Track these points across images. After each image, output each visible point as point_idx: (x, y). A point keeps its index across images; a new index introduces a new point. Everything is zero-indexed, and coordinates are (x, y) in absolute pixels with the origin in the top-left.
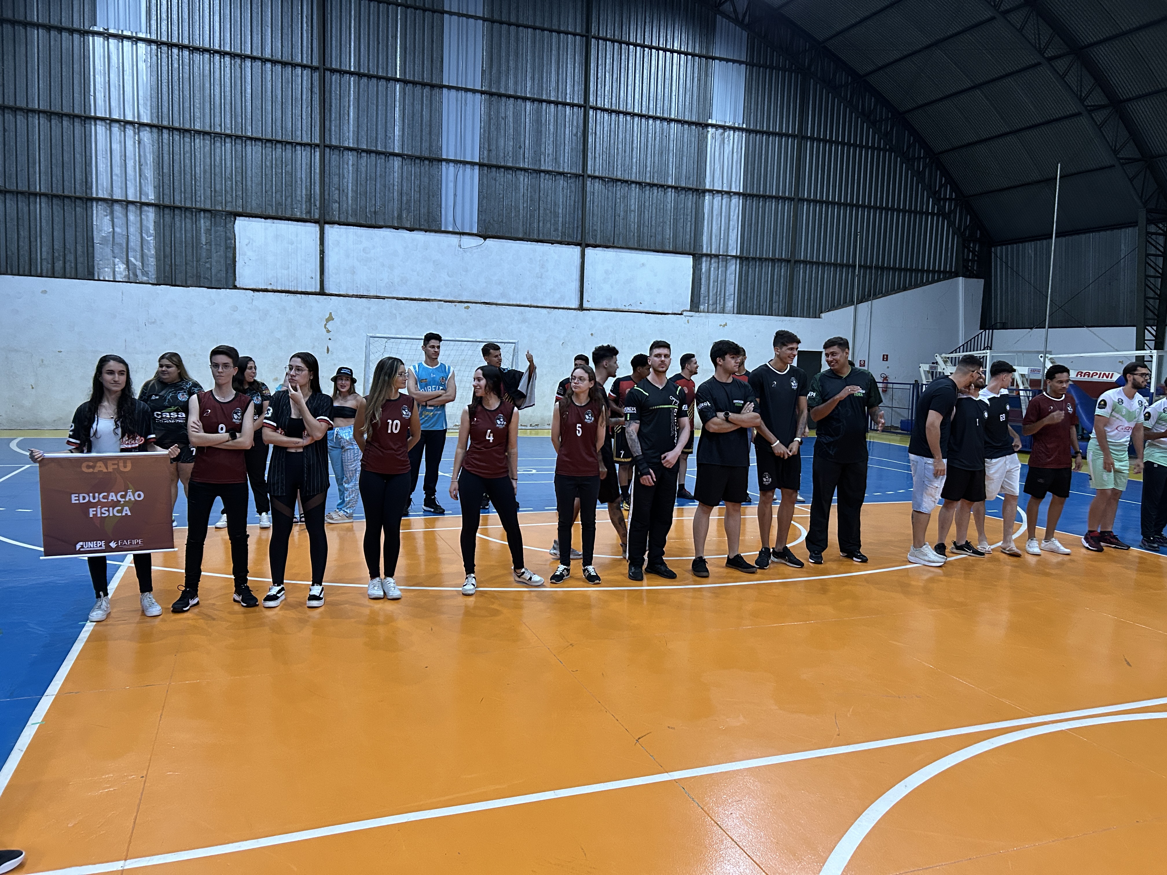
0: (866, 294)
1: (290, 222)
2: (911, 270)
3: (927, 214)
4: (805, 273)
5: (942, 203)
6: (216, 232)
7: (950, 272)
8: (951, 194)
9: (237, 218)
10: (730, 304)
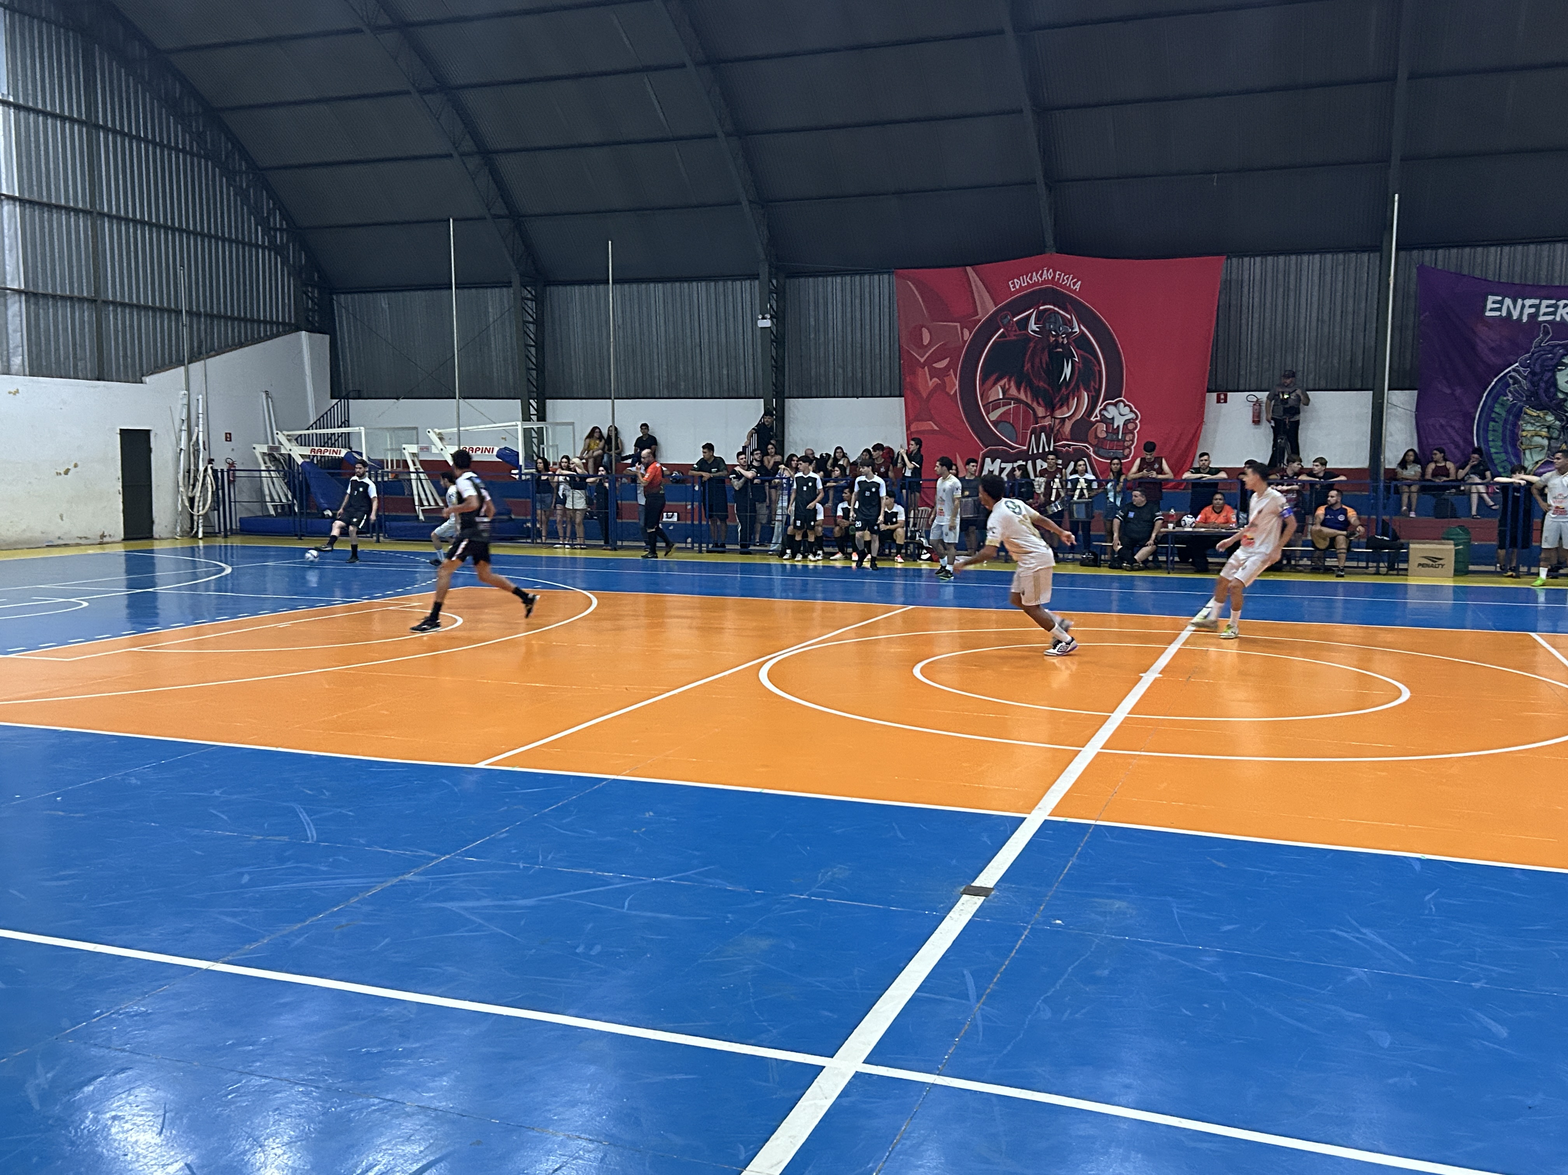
0: (195, 349)
2: (245, 320)
3: (257, 246)
4: (116, 319)
5: (272, 233)
7: (290, 324)
8: (281, 225)
10: (16, 361)
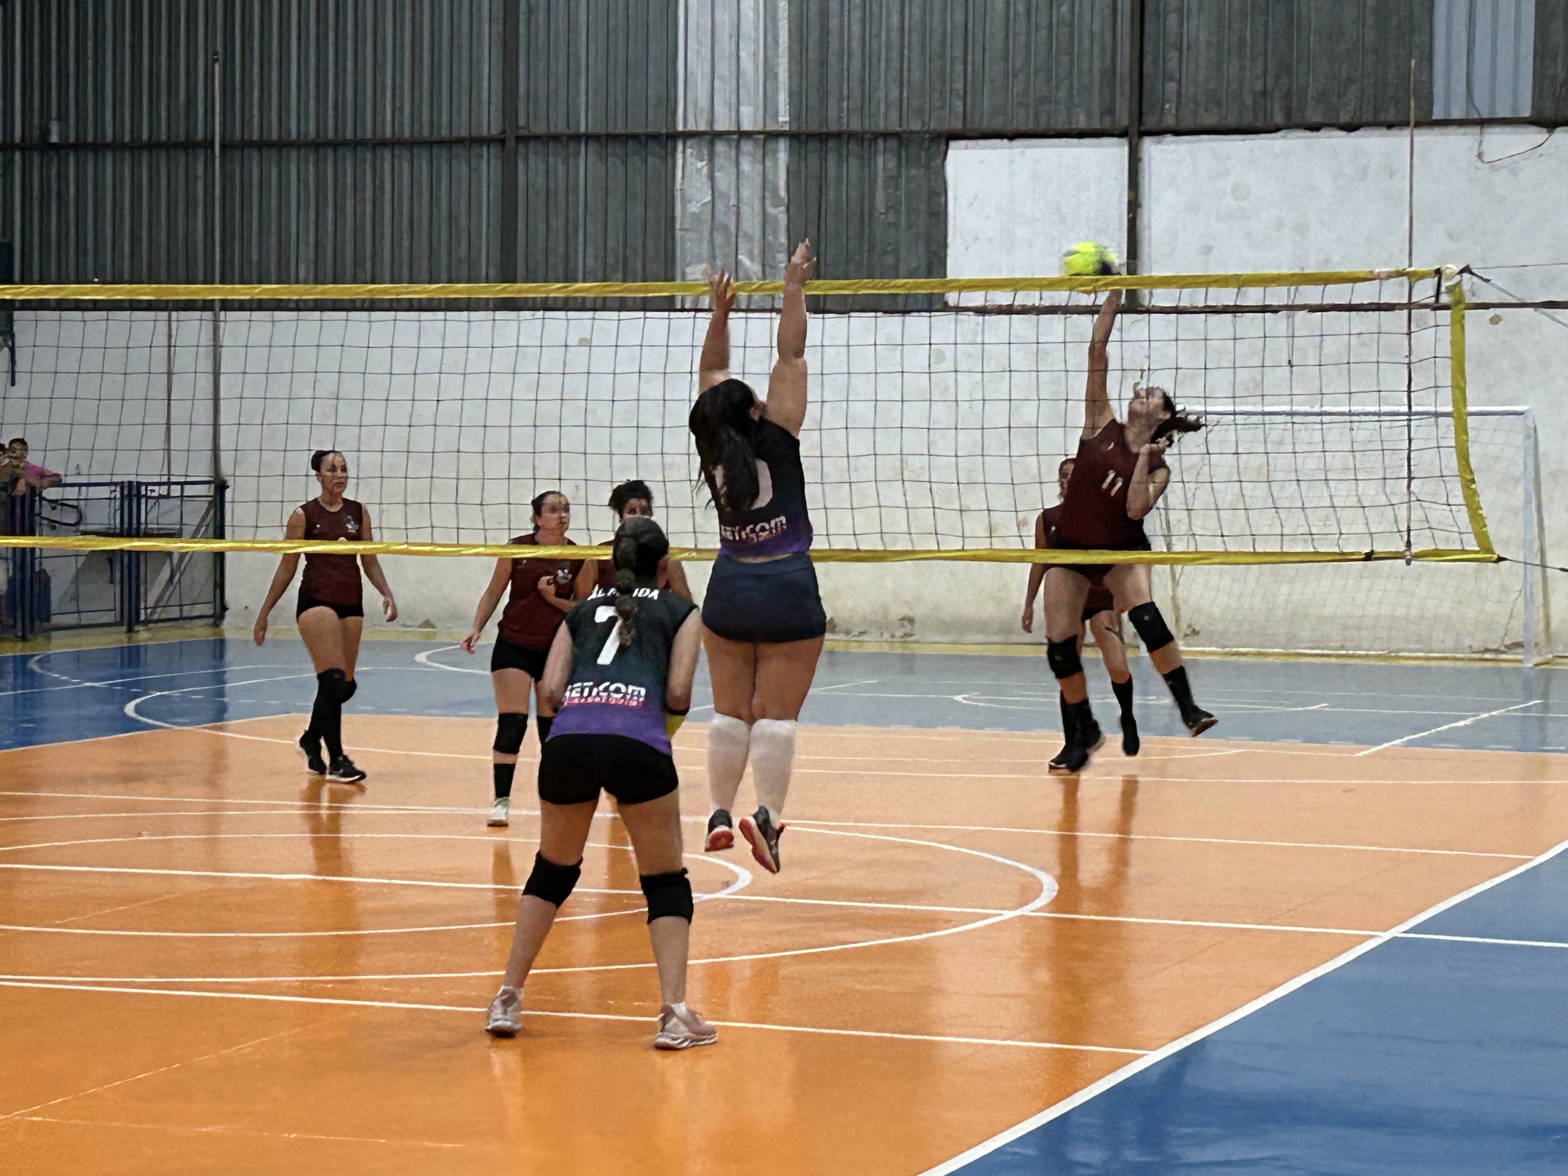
1: (1064, 140)
6: (909, 180)
9: (953, 144)
